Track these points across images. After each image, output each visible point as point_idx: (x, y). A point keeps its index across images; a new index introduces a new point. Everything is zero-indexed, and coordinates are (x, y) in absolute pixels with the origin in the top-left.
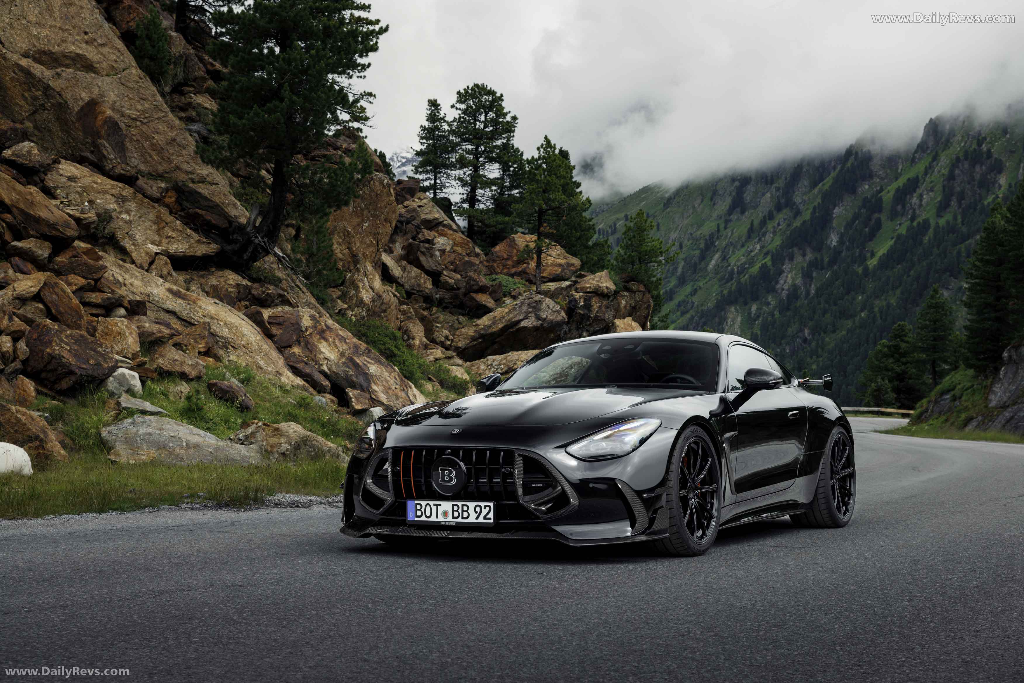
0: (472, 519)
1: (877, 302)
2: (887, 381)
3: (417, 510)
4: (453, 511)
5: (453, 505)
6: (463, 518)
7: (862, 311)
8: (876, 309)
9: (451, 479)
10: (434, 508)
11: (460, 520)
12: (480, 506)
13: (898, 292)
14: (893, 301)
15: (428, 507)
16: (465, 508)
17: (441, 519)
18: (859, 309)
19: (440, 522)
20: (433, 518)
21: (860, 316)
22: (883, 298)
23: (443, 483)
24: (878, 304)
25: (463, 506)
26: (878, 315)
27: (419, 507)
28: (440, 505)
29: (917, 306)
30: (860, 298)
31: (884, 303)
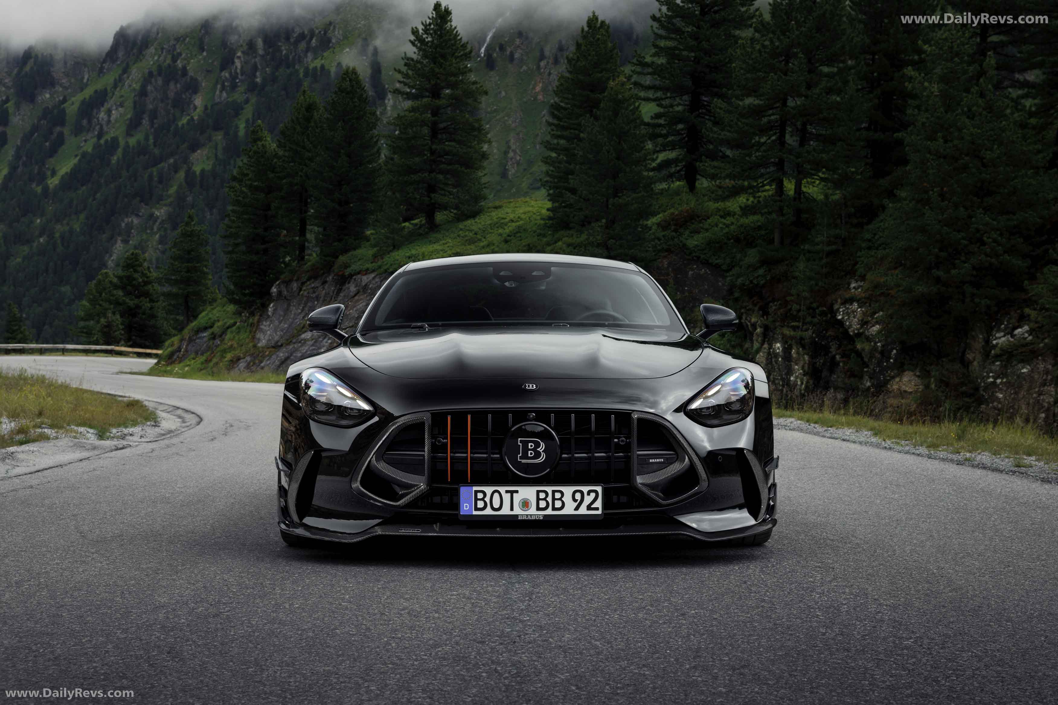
0: (569, 509)
1: (58, 227)
2: (118, 316)
3: (476, 499)
4: (538, 499)
5: (538, 492)
6: (554, 509)
7: (40, 236)
8: (57, 235)
9: (538, 455)
10: (507, 497)
11: (549, 512)
12: (582, 493)
13: (82, 216)
14: (77, 227)
15: (496, 495)
16: (558, 495)
17: (517, 511)
18: (37, 233)
19: (517, 516)
20: (506, 511)
21: (39, 241)
22: (65, 222)
23: (524, 461)
24: (59, 229)
25: (554, 492)
26: (59, 241)
27: (480, 496)
28: (517, 492)
29: (104, 233)
30: (38, 221)
31: (67, 228)
